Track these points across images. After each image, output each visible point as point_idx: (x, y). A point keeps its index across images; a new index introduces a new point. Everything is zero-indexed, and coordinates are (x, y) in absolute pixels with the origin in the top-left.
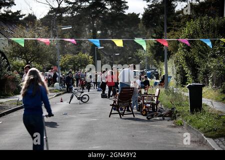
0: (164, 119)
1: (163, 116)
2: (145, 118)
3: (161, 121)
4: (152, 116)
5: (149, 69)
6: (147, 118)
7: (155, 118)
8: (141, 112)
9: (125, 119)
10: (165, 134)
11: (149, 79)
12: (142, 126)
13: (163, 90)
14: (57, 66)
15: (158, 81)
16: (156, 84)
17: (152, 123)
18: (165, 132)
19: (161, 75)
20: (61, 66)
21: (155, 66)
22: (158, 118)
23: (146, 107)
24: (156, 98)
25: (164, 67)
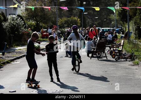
0: (126, 60)
1: (126, 58)
2: (114, 60)
3: (125, 62)
4: (119, 58)
5: (117, 27)
6: (116, 60)
7: (120, 60)
8: (112, 56)
9: (101, 60)
10: (127, 70)
11: (117, 34)
12: (112, 65)
13: (126, 41)
14: (57, 25)
15: (123, 35)
16: (122, 37)
17: (118, 63)
18: (127, 68)
19: (125, 32)
20: (59, 25)
21: (122, 25)
22: (123, 60)
23: (115, 52)
24: (122, 46)
25: (127, 26)
